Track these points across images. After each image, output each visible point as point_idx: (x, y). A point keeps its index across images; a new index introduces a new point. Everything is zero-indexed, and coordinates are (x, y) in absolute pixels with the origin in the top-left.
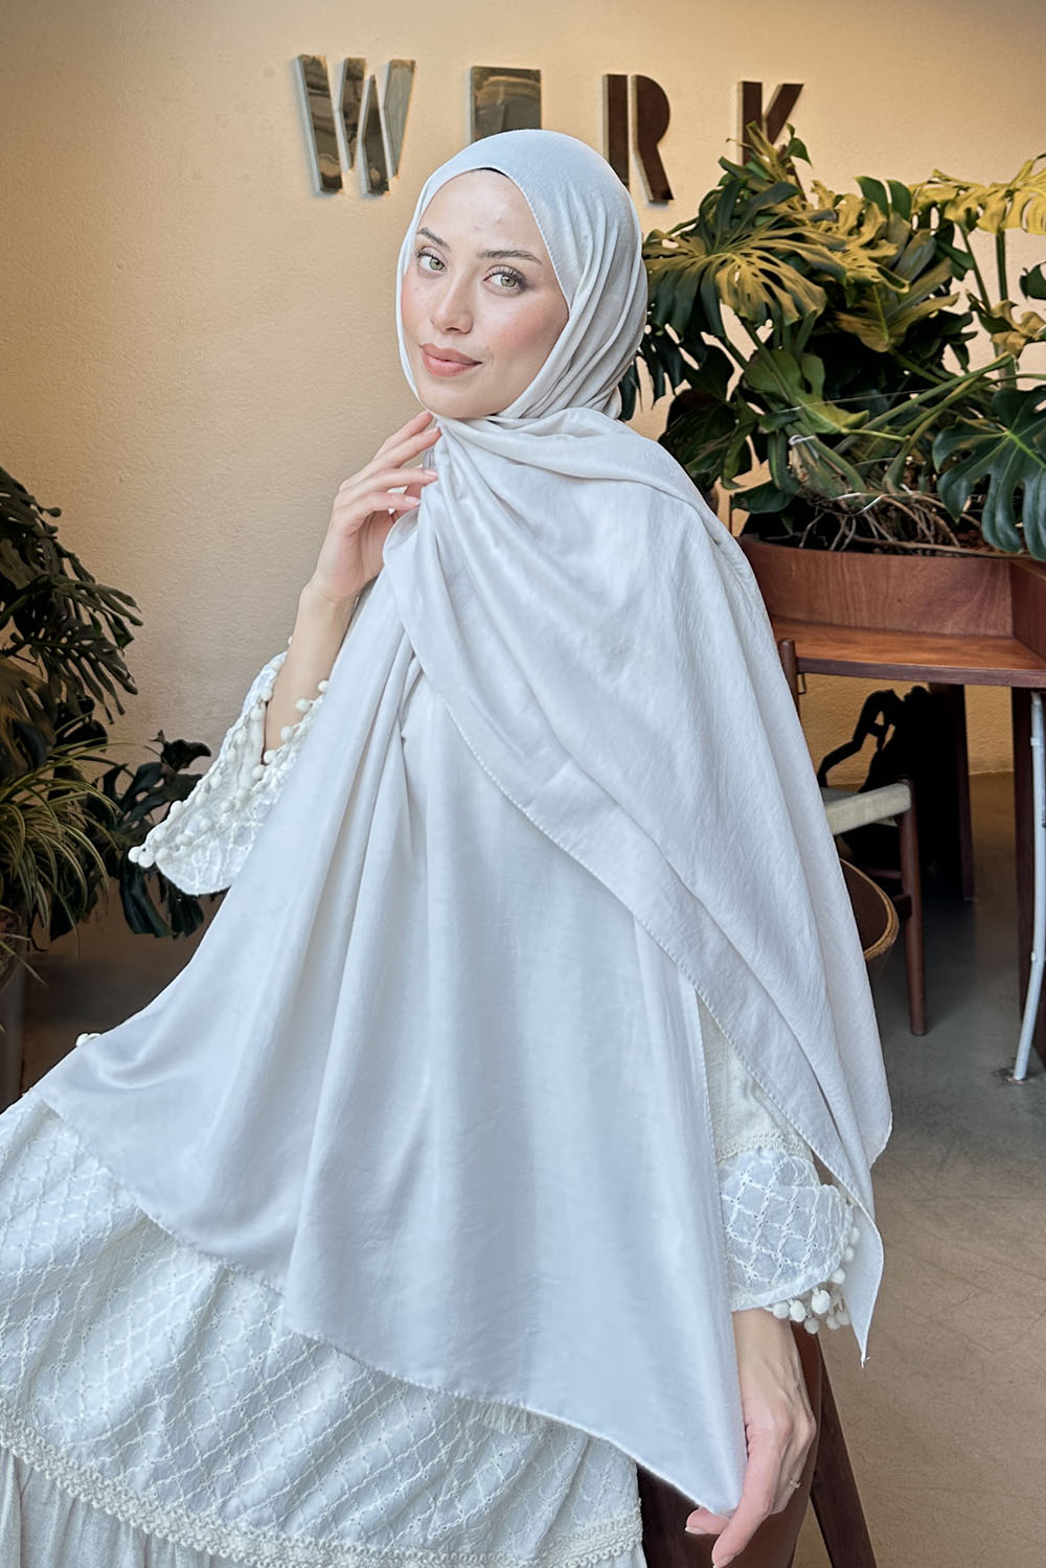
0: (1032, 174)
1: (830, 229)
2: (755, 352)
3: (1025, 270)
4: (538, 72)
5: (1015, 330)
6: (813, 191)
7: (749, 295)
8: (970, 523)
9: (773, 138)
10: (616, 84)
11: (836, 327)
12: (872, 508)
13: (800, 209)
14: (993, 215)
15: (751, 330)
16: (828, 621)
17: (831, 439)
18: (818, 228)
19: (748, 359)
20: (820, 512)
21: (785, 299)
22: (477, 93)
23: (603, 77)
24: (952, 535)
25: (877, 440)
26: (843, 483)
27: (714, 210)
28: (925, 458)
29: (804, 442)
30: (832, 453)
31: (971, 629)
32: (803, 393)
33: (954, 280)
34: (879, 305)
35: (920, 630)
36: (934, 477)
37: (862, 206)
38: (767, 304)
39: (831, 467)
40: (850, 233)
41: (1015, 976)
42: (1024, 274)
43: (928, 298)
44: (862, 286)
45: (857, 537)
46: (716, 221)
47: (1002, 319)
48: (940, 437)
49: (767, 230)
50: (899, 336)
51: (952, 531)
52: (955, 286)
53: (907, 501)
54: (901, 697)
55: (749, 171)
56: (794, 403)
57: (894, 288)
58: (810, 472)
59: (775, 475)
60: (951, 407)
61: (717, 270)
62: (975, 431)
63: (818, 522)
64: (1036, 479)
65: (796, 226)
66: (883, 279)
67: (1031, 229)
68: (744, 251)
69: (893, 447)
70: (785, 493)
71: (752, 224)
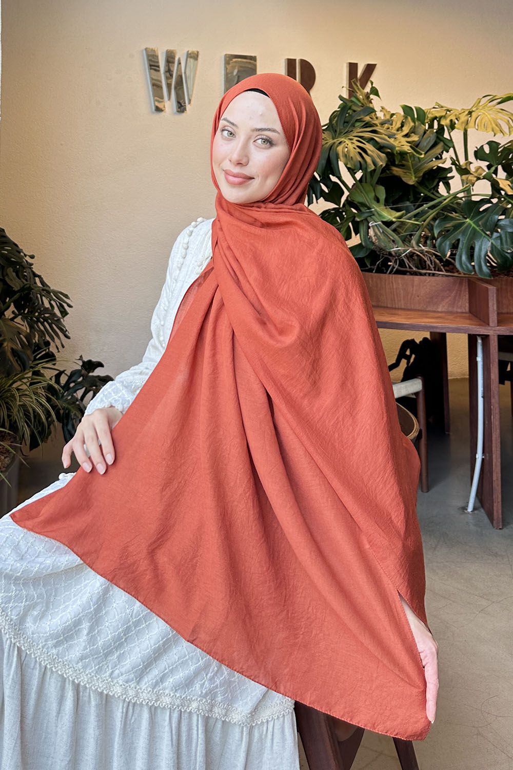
0: (480, 104)
1: (389, 128)
2: (354, 184)
3: (477, 148)
4: (255, 57)
5: (472, 174)
6: (381, 111)
7: (352, 157)
8: (450, 261)
9: (363, 86)
10: (291, 63)
11: (391, 173)
12: (406, 254)
13: (375, 119)
14: (462, 123)
15: (353, 174)
16: (385, 305)
17: (388, 224)
18: (384, 127)
19: (351, 187)
20: (383, 257)
21: (368, 159)
22: (227, 67)
23: (285, 60)
24: (442, 267)
25: (409, 224)
26: (393, 243)
27: (336, 119)
28: (430, 233)
29: (376, 225)
30: (389, 230)
31: (450, 309)
32: (375, 202)
33: (444, 152)
34: (410, 163)
35: (427, 309)
36: (434, 241)
37: (403, 118)
38: (360, 162)
39: (388, 237)
40: (398, 130)
41: (469, 466)
42: (476, 149)
43: (432, 160)
44: (403, 154)
45: (400, 268)
46: (337, 124)
47: (466, 169)
48: (437, 222)
49: (360, 128)
50: (419, 177)
51: (442, 265)
52: (445, 155)
53: (422, 251)
54: (418, 342)
55: (352, 101)
56: (371, 208)
57: (417, 155)
58: (378, 238)
59: (363, 240)
60: (442, 210)
61: (337, 146)
62: (453, 219)
63: (382, 261)
64: (481, 240)
65: (373, 126)
66: (412, 151)
67: (479, 129)
68: (350, 138)
69: (416, 227)
70: (367, 249)
71: (353, 126)
